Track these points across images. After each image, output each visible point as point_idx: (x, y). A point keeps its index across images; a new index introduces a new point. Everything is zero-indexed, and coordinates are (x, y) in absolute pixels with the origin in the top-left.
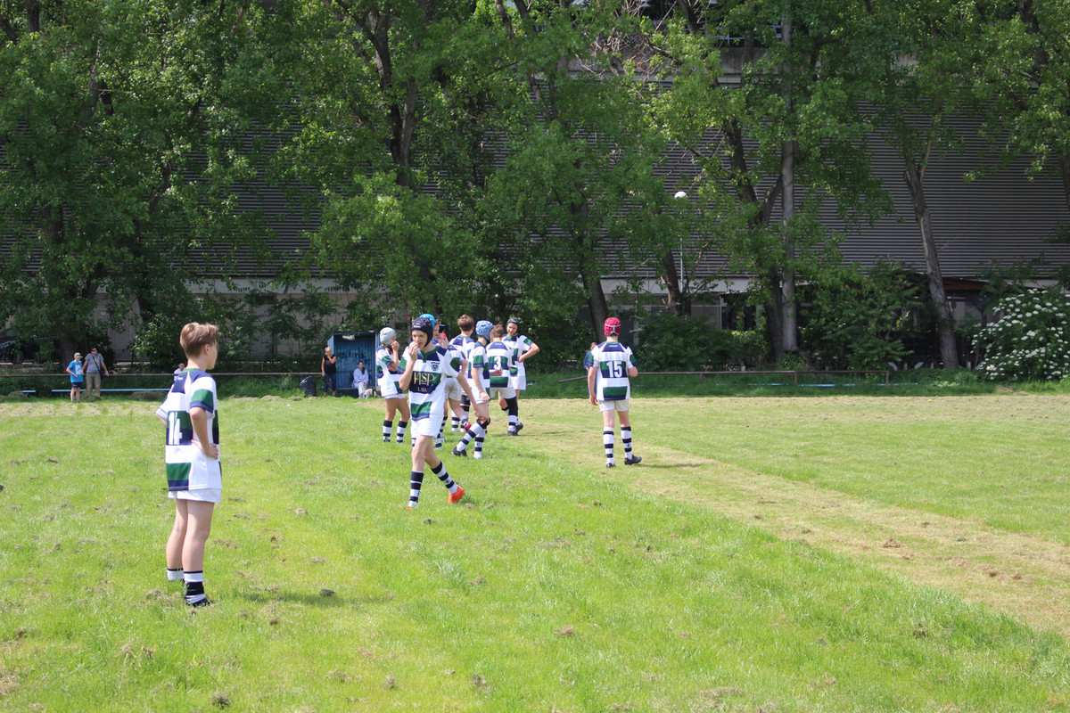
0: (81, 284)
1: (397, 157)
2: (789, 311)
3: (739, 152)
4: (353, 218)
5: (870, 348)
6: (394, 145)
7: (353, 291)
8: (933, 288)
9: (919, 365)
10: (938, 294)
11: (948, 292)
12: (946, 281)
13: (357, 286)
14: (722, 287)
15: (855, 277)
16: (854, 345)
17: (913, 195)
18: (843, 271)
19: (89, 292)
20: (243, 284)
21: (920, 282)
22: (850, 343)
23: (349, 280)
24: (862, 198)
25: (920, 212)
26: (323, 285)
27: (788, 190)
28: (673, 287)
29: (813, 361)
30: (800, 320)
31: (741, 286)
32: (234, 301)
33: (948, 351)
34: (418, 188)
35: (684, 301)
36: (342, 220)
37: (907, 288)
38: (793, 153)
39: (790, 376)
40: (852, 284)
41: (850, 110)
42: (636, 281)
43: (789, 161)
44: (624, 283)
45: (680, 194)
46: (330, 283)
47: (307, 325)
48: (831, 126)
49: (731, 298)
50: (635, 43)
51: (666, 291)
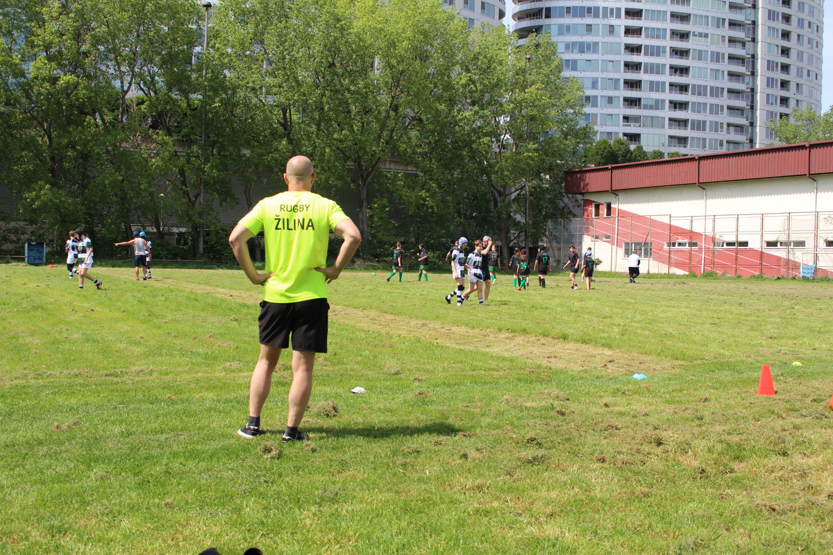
1: (54, 176)
2: (201, 239)
3: (185, 180)
6: (52, 171)
7: (34, 226)
13: (36, 224)
14: (175, 230)
17: (247, 199)
22: (222, 251)
23: (32, 222)
24: (228, 199)
25: (249, 205)
26: (22, 224)
27: (202, 195)
28: (158, 228)
29: (209, 257)
30: (205, 243)
31: (183, 230)
35: (161, 235)
38: (204, 182)
39: (201, 262)
40: (223, 230)
41: (225, 168)
43: (203, 185)
44: (140, 227)
45: (162, 195)
46: (24, 223)
47: (15, 239)
48: (215, 173)
49: (180, 234)
50: (147, 138)
51: (155, 230)
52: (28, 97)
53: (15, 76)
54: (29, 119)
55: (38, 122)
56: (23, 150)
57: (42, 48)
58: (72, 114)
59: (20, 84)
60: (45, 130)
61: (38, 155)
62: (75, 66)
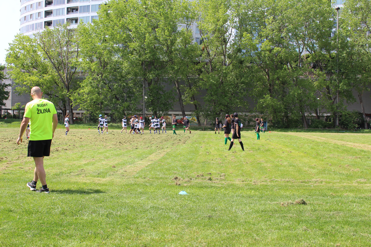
0: (218, 113)
1: (270, 92)
2: (337, 119)
3: (329, 92)
4: (263, 103)
5: (352, 125)
6: (270, 90)
7: (262, 114)
8: (363, 115)
9: (361, 128)
10: (364, 116)
11: (366, 116)
12: (366, 114)
13: (263, 114)
14: (325, 115)
15: (349, 113)
16: (349, 125)
17: (360, 99)
18: (347, 112)
19: (219, 114)
20: (244, 113)
21: (361, 114)
23: (262, 113)
24: (351, 99)
25: (361, 102)
26: (257, 113)
27: (338, 98)
28: (317, 114)
29: (342, 127)
30: (339, 120)
31: (329, 115)
32: (242, 116)
33: (366, 126)
34: (274, 97)
35: (318, 117)
36: (261, 103)
37: (358, 115)
38: (339, 92)
39: (338, 130)
40: (349, 114)
41: (349, 85)
42: (310, 114)
44: (309, 114)
45: (318, 99)
48: (345, 87)
49: (327, 117)
50: (311, 73)
51: (316, 115)
52: (259, 59)
53: (254, 50)
54: (260, 68)
55: (264, 69)
56: (258, 81)
57: (265, 37)
58: (278, 65)
59: (256, 53)
60: (266, 73)
61: (264, 83)
62: (279, 43)
